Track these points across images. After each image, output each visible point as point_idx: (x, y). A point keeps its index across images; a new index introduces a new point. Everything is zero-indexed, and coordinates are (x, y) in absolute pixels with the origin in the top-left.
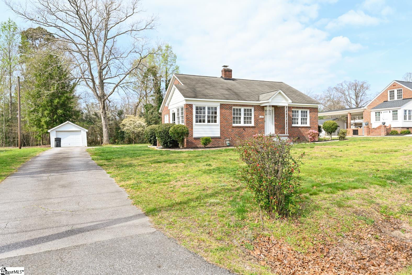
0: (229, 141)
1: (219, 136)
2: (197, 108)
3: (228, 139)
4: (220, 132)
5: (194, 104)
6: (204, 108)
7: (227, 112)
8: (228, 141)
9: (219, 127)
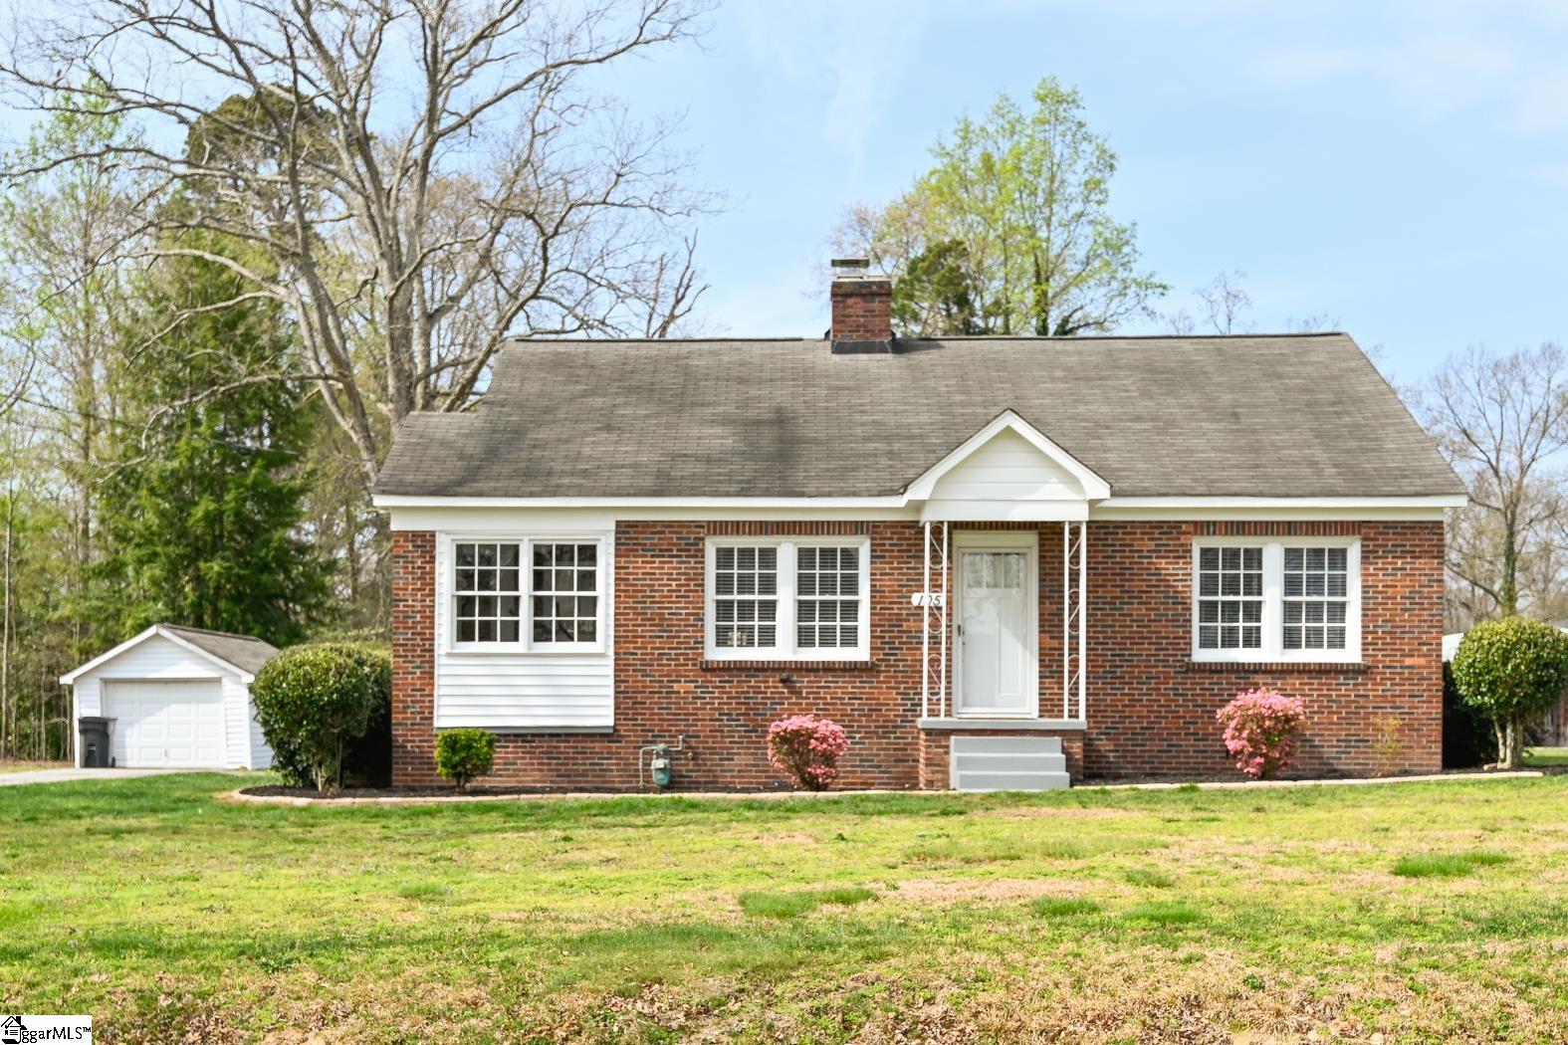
0: (666, 753)
1: (610, 722)
2: (463, 554)
3: (662, 746)
4: (611, 702)
5: (447, 533)
6: (512, 553)
7: (664, 571)
8: (659, 756)
9: (611, 671)
